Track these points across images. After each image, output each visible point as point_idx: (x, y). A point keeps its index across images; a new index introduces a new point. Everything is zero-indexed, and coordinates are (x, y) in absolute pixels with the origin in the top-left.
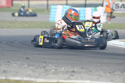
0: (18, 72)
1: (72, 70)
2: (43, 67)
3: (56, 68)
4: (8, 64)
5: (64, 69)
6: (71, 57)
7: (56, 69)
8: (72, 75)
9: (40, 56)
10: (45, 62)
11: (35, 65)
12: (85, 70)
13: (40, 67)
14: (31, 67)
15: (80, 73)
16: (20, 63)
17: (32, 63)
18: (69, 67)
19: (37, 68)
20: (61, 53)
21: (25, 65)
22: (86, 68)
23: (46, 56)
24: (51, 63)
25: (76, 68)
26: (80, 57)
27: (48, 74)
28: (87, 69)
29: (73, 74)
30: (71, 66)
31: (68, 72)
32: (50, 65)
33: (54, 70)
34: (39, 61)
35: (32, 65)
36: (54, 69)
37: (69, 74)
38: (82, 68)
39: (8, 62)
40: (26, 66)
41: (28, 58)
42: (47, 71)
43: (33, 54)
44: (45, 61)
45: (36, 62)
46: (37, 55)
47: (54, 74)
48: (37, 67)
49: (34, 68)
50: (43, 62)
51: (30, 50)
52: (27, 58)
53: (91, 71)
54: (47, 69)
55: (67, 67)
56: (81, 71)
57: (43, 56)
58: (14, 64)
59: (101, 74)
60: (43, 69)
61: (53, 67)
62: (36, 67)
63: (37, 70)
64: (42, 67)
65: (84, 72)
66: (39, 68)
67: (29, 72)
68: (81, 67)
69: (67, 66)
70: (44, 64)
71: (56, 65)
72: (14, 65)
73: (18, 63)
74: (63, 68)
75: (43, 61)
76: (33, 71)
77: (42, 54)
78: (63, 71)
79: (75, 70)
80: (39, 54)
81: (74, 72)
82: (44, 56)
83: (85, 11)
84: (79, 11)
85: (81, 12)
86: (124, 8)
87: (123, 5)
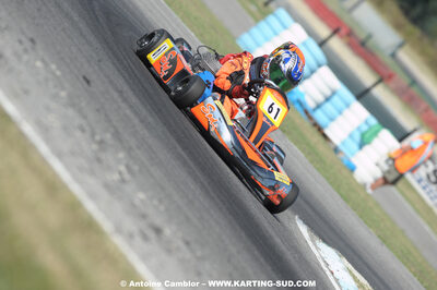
0: (26, 92)
1: (158, 221)
2: (101, 142)
3: (127, 176)
4: (28, 44)
5: (142, 201)
6: (192, 187)
7: (123, 181)
8: (145, 238)
9: (123, 105)
10: (117, 135)
11: (85, 117)
12: (188, 255)
13: (93, 135)
14: (71, 112)
15: (169, 251)
16: (58, 73)
17: (83, 104)
18: (162, 208)
19: (83, 131)
20: (180, 149)
21: (63, 88)
22: (199, 253)
23: (136, 121)
24: (129, 150)
27: (92, 173)
29: (151, 234)
30: (167, 210)
31: (144, 216)
32: (121, 155)
33: (116, 177)
34: (106, 115)
35: (80, 111)
36: (120, 173)
37: (142, 224)
38: (187, 243)
39: (32, 40)
40: (63, 94)
41: (88, 82)
42: (99, 160)
43: (111, 82)
45: (98, 110)
46: (116, 95)
47: (107, 186)
49: (78, 121)
50: (114, 127)
51: (114, 64)
52: (85, 78)
54: (103, 156)
55: (155, 202)
56: (178, 249)
57: (128, 112)
58: (43, 61)
60: (95, 147)
61: (122, 168)
62: (83, 122)
63: (78, 134)
64: (98, 138)
66: (87, 135)
67: (53, 120)
68: (188, 239)
69: (160, 201)
70: (108, 136)
71: (136, 168)
72: (39, 64)
73: (53, 67)
74: (141, 196)
75: (115, 123)
76: (65, 128)
77: (131, 107)
78: (137, 202)
79: (168, 232)
80: (125, 100)
81: (158, 231)
82: (132, 116)
83: (348, 105)
84: (334, 93)
85: (335, 99)
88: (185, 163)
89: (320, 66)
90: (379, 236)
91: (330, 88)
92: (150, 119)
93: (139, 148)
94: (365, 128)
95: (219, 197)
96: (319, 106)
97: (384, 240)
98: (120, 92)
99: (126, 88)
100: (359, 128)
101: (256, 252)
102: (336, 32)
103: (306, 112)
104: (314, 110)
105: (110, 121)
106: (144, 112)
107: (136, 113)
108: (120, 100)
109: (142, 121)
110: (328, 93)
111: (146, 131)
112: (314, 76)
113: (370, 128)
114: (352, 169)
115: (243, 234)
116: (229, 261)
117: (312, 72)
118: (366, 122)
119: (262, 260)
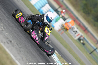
1: (11, 39)
6: (18, 31)
7: (3, 30)
8: (8, 43)
12: (18, 47)
15: (13, 46)
18: (11, 36)
20: (15, 23)
24: (4, 23)
25: (14, 41)
26: (23, 37)
28: (20, 48)
30: (13, 37)
31: (7, 38)
32: (2, 24)
33: (1, 29)
37: (7, 40)
38: (17, 44)
53: (20, 51)
55: (10, 35)
56: (15, 46)
59: (24, 58)
61: (2, 27)
65: (16, 48)
68: (17, 43)
69: (11, 35)
71: (5, 27)
74: (7, 34)
79: (13, 42)
81: (11, 41)
84: (49, 10)
86: (75, 33)
87: (76, 31)
88: (16, 26)
89: (46, 4)
90: (60, 42)
92: (8, 16)
94: (56, 18)
95: (24, 34)
97: (61, 43)
100: (55, 18)
101: (33, 46)
109: (6, 17)
110: (48, 10)
111: (7, 19)
112: (45, 6)
113: (58, 18)
114: (54, 27)
115: (30, 42)
116: (27, 48)
118: (57, 16)
119: (34, 48)
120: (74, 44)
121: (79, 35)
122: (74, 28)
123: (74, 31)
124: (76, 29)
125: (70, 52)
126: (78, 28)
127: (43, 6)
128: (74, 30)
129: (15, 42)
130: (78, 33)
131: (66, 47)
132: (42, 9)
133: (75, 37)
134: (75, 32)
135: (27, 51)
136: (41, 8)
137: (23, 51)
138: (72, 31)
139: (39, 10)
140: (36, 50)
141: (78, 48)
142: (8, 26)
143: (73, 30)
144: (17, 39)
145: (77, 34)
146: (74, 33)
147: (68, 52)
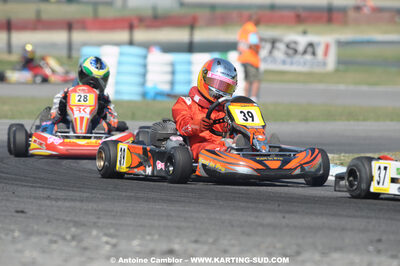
2: (74, 238)
3: (114, 241)
5: (140, 245)
6: (158, 207)
7: (114, 246)
9: (60, 203)
10: (77, 224)
11: (46, 234)
13: (64, 238)
14: (34, 239)
17: (36, 227)
18: (156, 237)
19: (55, 242)
20: (124, 194)
23: (78, 204)
24: (95, 225)
25: (178, 240)
30: (160, 235)
31: (152, 252)
32: (94, 232)
33: (108, 248)
34: (58, 220)
35: (39, 233)
36: (107, 243)
38: (196, 242)
41: (23, 212)
42: (85, 249)
43: (35, 198)
44: (77, 219)
45: (48, 222)
46: (48, 202)
48: (55, 238)
49: (45, 240)
50: (70, 221)
52: (17, 211)
54: (85, 244)
55: (148, 238)
56: (195, 250)
57: (67, 204)
60: (74, 243)
61: (105, 239)
62: (49, 237)
63: (54, 247)
64: (68, 237)
66: (60, 242)
68: (193, 238)
69: (149, 234)
70: (73, 229)
71: (112, 231)
74: (136, 242)
75: (68, 219)
76: (43, 251)
77: (65, 200)
78: (138, 249)
80: (57, 199)
81: (171, 252)
82: (72, 204)
83: (190, 63)
84: (172, 64)
85: (178, 68)
86: (314, 54)
87: (311, 45)
88: (137, 199)
89: (145, 57)
90: (301, 120)
91: (167, 64)
92: (85, 195)
93: (99, 218)
96: (172, 83)
97: (305, 119)
98: (49, 198)
99: (48, 192)
102: (131, 28)
103: (169, 95)
104: (172, 88)
105: (64, 220)
106: (77, 194)
107: (72, 200)
108: (54, 203)
109: (82, 201)
110: (169, 69)
112: (150, 68)
115: (221, 203)
116: (232, 226)
117: (145, 66)
119: (250, 205)
120: (342, 87)
121: (327, 47)
122: (296, 43)
123: (305, 52)
124: (302, 41)
125: (358, 120)
126: (305, 33)
127: (144, 75)
128: (301, 48)
129: (185, 241)
130: (319, 44)
131: (330, 116)
132: (150, 85)
133: (325, 64)
134: (310, 50)
135: (243, 233)
136: (143, 84)
137: (233, 242)
138: (298, 58)
139: (144, 95)
140: (261, 205)
141: (365, 88)
142: (114, 222)
143: (296, 51)
144: (179, 228)
145: (320, 51)
146: (308, 57)
147: (352, 123)
